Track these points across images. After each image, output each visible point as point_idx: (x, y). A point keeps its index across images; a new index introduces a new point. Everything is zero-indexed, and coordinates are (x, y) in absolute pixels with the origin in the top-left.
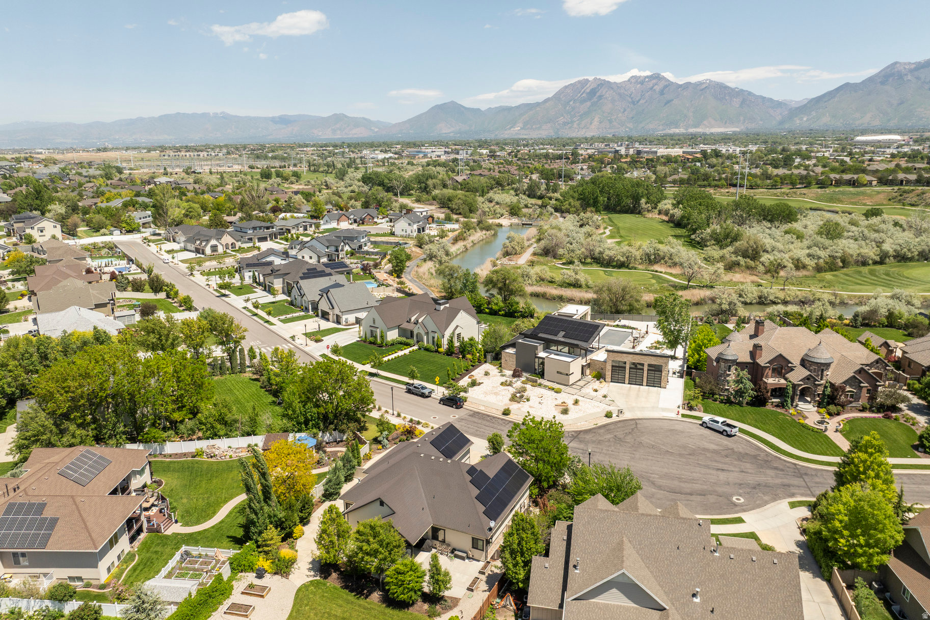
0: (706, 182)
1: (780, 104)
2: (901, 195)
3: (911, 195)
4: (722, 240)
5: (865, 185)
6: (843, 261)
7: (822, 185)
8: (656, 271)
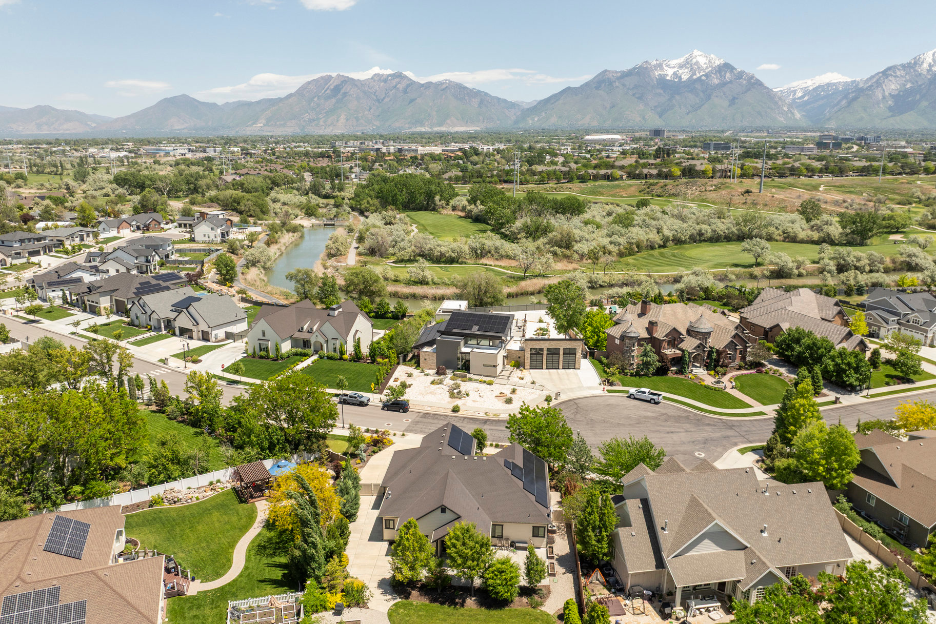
0: (480, 179)
1: (513, 105)
2: (648, 188)
3: (656, 187)
4: (533, 232)
5: (617, 179)
6: (638, 247)
7: (583, 179)
8: (486, 265)
